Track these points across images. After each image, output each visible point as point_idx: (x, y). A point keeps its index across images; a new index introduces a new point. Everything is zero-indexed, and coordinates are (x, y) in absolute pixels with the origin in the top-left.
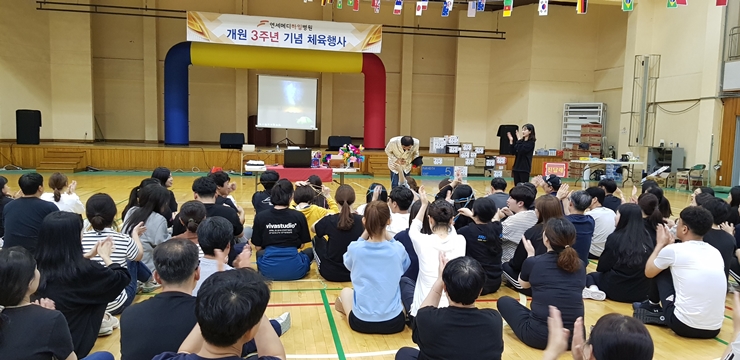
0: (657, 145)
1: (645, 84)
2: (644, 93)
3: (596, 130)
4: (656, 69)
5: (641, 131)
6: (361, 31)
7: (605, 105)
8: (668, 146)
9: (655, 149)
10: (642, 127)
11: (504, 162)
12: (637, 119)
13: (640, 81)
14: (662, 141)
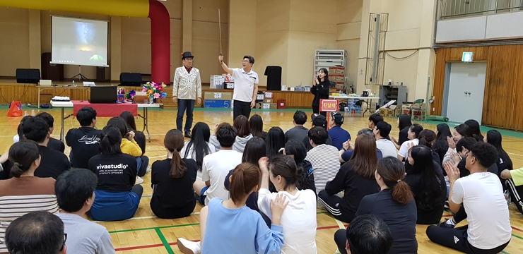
0: (386, 84)
1: (377, 36)
2: (376, 43)
3: (340, 72)
4: (385, 24)
5: (374, 73)
7: (346, 51)
8: (395, 84)
9: (384, 86)
10: (374, 70)
11: (271, 96)
12: (371, 63)
13: (373, 34)
14: (390, 81)
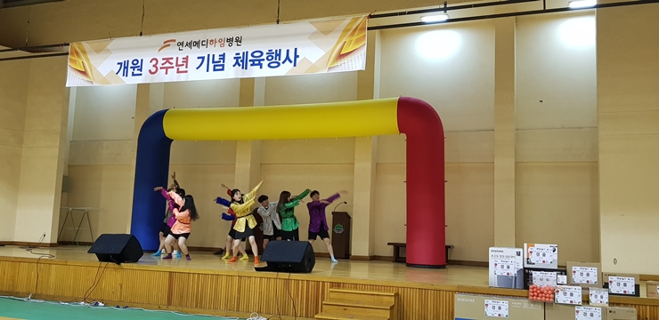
6: (326, 32)
